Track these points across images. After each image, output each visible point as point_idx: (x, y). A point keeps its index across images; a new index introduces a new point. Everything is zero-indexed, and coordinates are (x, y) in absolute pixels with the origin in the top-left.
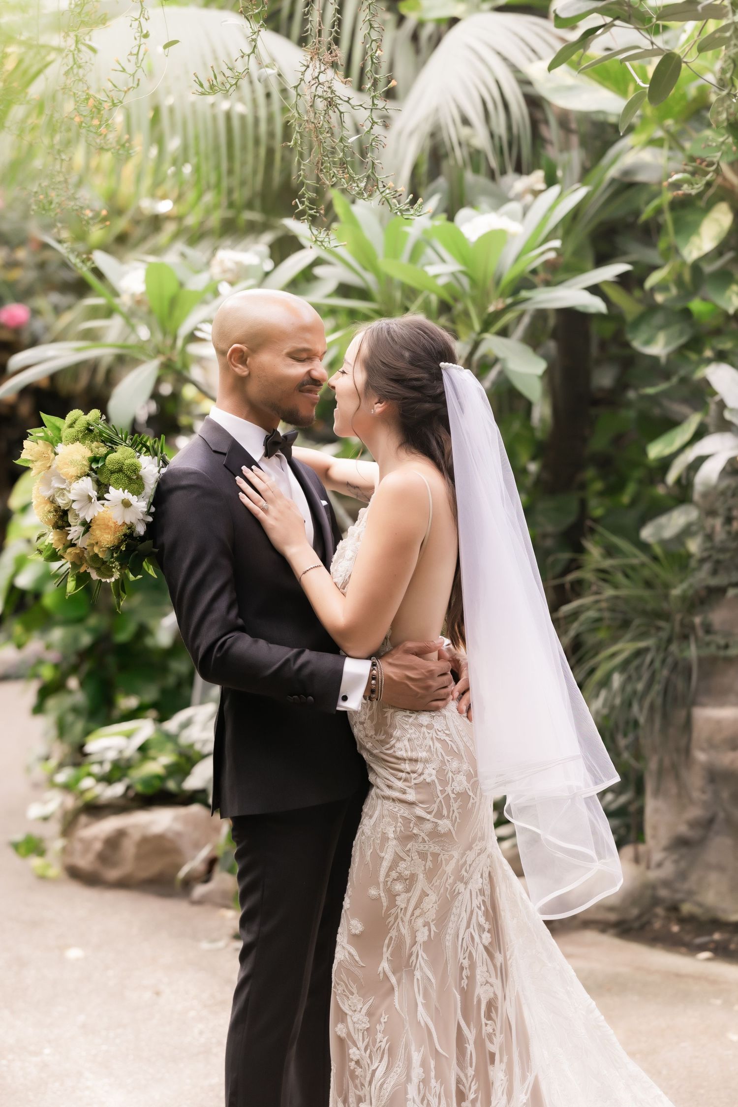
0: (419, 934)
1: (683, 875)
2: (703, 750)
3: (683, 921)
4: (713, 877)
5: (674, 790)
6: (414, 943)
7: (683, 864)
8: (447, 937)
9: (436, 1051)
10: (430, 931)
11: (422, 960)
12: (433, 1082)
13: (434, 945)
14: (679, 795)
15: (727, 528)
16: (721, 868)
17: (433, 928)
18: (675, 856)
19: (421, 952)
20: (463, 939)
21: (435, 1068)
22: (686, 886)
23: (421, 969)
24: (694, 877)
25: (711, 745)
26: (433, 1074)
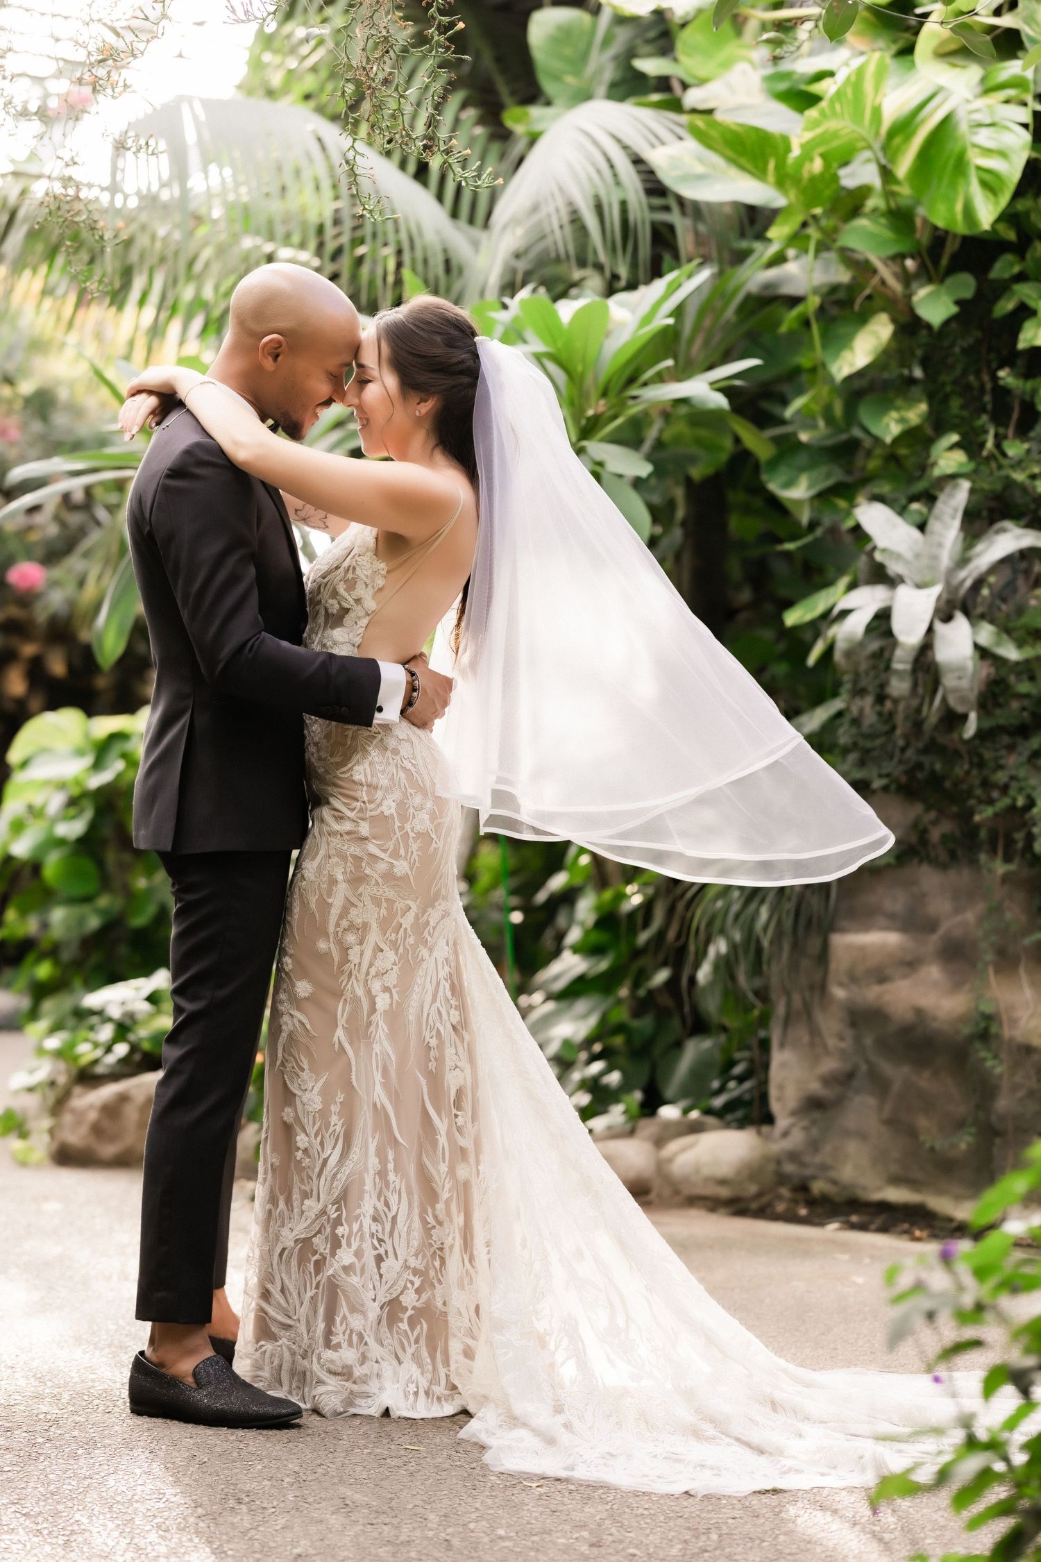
0: (378, 1000)
1: (814, 1145)
2: (841, 985)
3: (811, 1203)
4: (852, 1147)
5: (806, 1038)
6: (373, 1009)
7: (815, 1132)
8: (411, 1010)
9: (395, 1139)
10: (391, 997)
11: (381, 1030)
12: (392, 1177)
13: (395, 1016)
14: (812, 1045)
15: (878, 708)
16: (862, 1136)
17: (396, 996)
18: (805, 1123)
19: (381, 1023)
20: (428, 1014)
21: (394, 1160)
22: (818, 1159)
23: (381, 1044)
24: (828, 1148)
25: (853, 978)
26: (391, 1166)
